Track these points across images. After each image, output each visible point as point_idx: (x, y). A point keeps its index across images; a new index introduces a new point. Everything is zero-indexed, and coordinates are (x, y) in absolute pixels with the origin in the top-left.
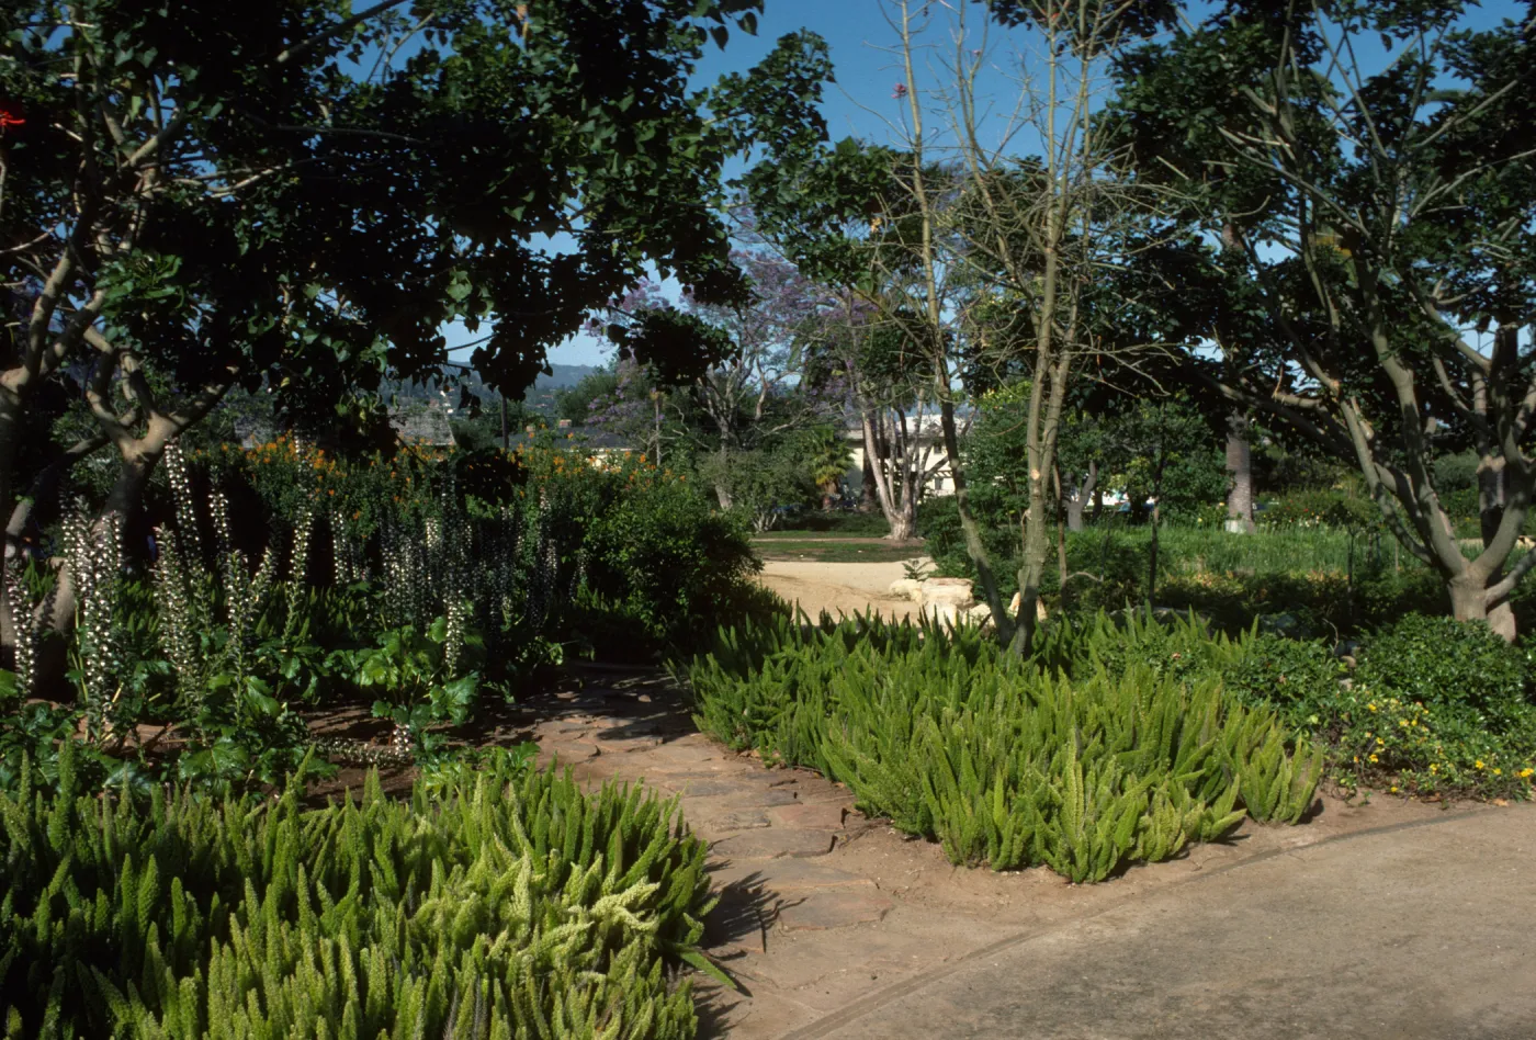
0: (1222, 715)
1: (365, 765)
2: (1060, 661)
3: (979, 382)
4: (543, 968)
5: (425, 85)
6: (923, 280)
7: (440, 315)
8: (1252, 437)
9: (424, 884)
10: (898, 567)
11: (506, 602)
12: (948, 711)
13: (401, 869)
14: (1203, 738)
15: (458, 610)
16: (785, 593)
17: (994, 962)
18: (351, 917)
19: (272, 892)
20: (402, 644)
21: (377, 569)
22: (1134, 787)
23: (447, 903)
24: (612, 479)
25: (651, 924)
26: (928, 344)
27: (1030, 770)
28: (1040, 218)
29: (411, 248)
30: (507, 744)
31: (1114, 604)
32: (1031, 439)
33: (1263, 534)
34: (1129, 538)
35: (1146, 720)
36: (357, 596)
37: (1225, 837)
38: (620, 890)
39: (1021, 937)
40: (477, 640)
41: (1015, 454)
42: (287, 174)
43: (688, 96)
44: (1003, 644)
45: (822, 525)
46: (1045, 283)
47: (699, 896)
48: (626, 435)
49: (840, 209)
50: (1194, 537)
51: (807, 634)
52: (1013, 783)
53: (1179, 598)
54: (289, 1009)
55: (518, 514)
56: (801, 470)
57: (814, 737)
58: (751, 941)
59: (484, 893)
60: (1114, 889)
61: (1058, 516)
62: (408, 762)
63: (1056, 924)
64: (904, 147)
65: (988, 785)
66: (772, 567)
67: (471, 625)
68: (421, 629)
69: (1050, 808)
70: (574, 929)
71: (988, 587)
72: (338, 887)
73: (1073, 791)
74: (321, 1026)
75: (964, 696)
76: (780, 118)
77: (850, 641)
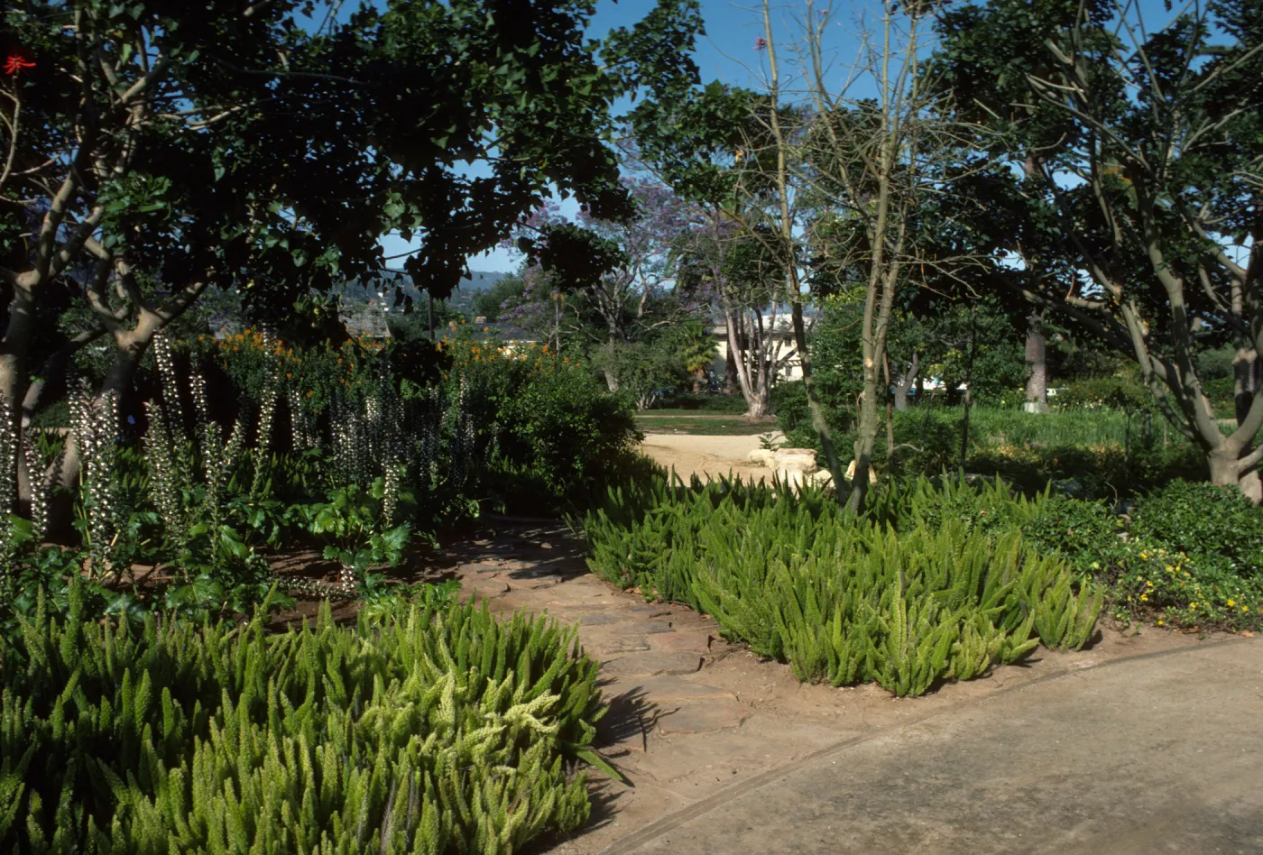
0: (1021, 561)
1: (318, 599)
2: (889, 517)
3: (824, 286)
4: (464, 763)
5: (367, 36)
6: (778, 203)
7: (379, 228)
8: (1047, 334)
9: (367, 694)
10: (755, 439)
11: (433, 466)
12: (796, 556)
13: (348, 683)
14: (1005, 581)
15: (393, 472)
16: (662, 460)
17: (832, 760)
18: (308, 720)
19: (244, 698)
20: (348, 500)
21: (327, 439)
22: (948, 620)
23: (388, 710)
24: (520, 365)
25: (553, 728)
26: (782, 254)
27: (863, 605)
28: (875, 151)
29: (356, 172)
30: (434, 582)
31: (933, 472)
32: (866, 334)
33: (1055, 415)
34: (945, 417)
35: (957, 564)
36: (311, 460)
37: (1022, 660)
38: (527, 701)
39: (855, 740)
40: (408, 497)
41: (852, 347)
42: (252, 111)
43: (585, 43)
44: (842, 503)
45: (692, 405)
46: (878, 203)
47: (593, 706)
48: (531, 330)
49: (708, 139)
50: (999, 416)
51: (681, 494)
52: (849, 615)
53: (987, 466)
54: (259, 794)
55: (443, 394)
56: (675, 359)
57: (685, 577)
58: (634, 742)
59: (417, 702)
60: (931, 702)
61: (887, 398)
62: (352, 597)
63: (883, 730)
64: (763, 91)
65: (828, 617)
66: (652, 439)
67: (404, 484)
68: (364, 488)
69: (879, 636)
70: (490, 731)
71: (828, 456)
72: (297, 696)
73: (898, 622)
74: (285, 809)
75: (809, 543)
76: (660, 65)
77: (716, 499)
